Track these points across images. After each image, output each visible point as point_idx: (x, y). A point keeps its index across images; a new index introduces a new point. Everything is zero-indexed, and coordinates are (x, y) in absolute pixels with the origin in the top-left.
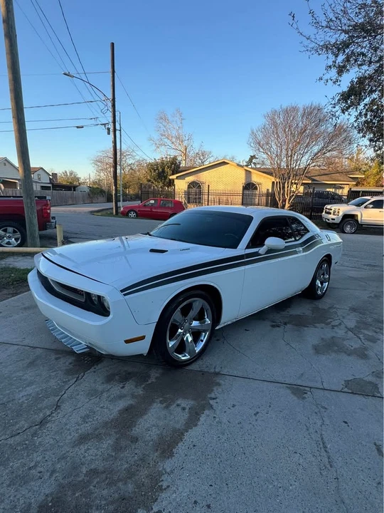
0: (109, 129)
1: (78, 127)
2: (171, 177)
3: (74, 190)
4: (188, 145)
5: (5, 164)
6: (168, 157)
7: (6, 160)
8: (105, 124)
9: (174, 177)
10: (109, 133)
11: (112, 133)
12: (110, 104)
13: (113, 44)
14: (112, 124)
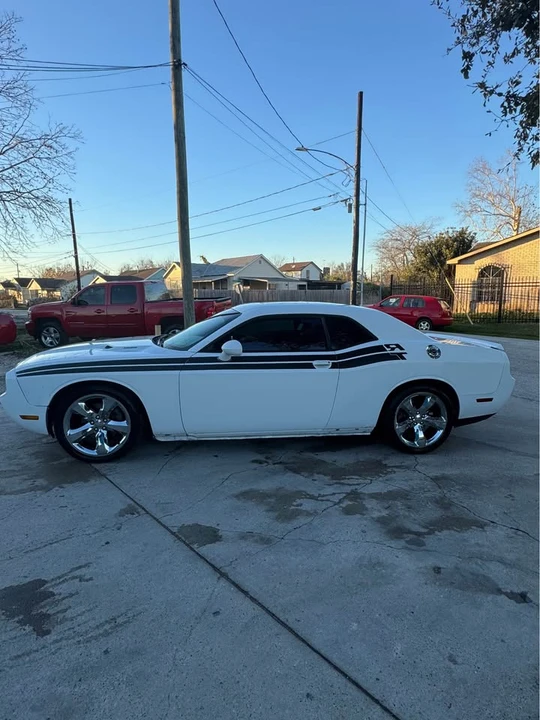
0: (350, 205)
1: (315, 210)
2: (449, 262)
3: (339, 288)
4: (525, 205)
5: (260, 262)
6: (450, 231)
7: (262, 257)
8: (346, 200)
9: (455, 261)
10: (350, 211)
11: (353, 210)
12: (353, 173)
13: (361, 94)
14: (354, 198)
